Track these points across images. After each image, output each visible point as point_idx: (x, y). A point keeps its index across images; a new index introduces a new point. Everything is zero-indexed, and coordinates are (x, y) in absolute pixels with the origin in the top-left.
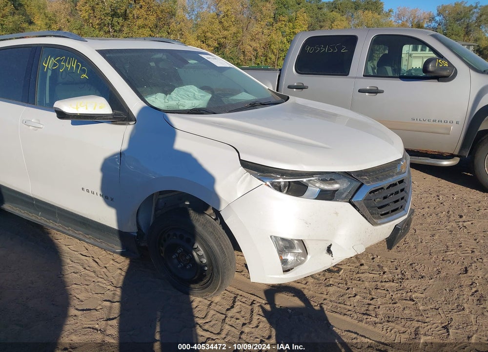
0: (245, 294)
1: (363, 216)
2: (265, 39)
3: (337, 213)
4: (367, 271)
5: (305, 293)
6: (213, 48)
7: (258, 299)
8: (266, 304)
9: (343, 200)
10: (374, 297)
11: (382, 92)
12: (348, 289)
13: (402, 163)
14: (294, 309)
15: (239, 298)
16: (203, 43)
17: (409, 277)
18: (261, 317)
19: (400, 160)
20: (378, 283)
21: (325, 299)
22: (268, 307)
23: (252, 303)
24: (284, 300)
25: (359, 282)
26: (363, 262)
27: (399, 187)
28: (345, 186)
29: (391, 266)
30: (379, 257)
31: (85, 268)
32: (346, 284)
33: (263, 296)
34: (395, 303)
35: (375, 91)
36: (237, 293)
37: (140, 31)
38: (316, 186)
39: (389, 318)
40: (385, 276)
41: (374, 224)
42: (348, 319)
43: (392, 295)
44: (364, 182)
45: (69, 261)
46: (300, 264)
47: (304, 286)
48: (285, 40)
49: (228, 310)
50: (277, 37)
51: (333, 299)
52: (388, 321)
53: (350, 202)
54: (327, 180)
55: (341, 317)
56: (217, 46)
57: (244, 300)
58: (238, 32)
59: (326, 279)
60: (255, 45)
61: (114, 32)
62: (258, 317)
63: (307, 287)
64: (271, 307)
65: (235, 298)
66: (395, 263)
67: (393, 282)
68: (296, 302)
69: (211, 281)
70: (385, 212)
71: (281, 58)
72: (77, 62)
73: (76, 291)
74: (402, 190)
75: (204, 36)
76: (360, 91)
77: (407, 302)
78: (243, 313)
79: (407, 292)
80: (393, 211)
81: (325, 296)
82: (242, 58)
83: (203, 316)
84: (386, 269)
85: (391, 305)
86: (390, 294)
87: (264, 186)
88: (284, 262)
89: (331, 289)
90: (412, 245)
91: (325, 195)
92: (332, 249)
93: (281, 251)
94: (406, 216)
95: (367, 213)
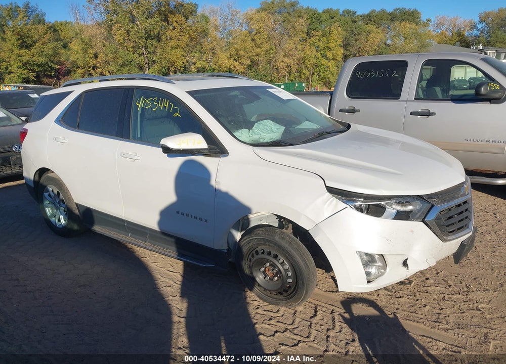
0: (323, 305)
1: (434, 233)
2: (298, 55)
3: (412, 231)
4: (433, 284)
5: (378, 304)
6: (246, 66)
7: (337, 309)
8: (344, 313)
9: (417, 219)
10: (443, 307)
11: (434, 114)
12: (417, 300)
13: (465, 186)
14: (370, 317)
15: (319, 308)
16: (236, 61)
17: (474, 290)
18: (342, 324)
19: (463, 183)
20: (445, 295)
21: (397, 309)
22: (347, 315)
23: (332, 312)
24: (359, 310)
25: (427, 294)
26: (428, 276)
27: (463, 208)
28: (418, 207)
29: (456, 280)
30: (443, 272)
31: (175, 283)
32: (415, 296)
33: (341, 306)
34: (463, 313)
35: (427, 114)
36: (317, 303)
37: (173, 51)
38: (393, 209)
39: (459, 325)
40: (451, 289)
41: (444, 240)
42: (422, 326)
43: (460, 306)
44: (434, 203)
45: (159, 277)
46: (380, 276)
47: (377, 298)
48: (319, 55)
49: (311, 318)
50: (311, 52)
51: (405, 309)
52: (459, 328)
53: (423, 221)
54: (403, 203)
55: (415, 324)
56: (250, 63)
57: (324, 309)
58: (271, 49)
59: (396, 292)
60: (289, 62)
61: (148, 54)
62: (340, 324)
63: (379, 299)
64: (350, 316)
65: (316, 308)
66: (459, 278)
67: (459, 294)
68: (371, 311)
69: (296, 292)
70: (453, 230)
71: (316, 73)
72: (169, 103)
73: (174, 301)
74: (466, 210)
75: (237, 54)
76: (411, 114)
77: (474, 311)
78: (325, 320)
79: (474, 303)
80: (458, 229)
81: (397, 307)
82: (275, 75)
83: (291, 323)
84: (451, 283)
85: (460, 314)
86: (458, 305)
87: (349, 208)
88: (368, 274)
89: (402, 300)
90: (474, 261)
91: (400, 216)
92: (408, 262)
93: (366, 265)
94: (471, 234)
95: (438, 231)
